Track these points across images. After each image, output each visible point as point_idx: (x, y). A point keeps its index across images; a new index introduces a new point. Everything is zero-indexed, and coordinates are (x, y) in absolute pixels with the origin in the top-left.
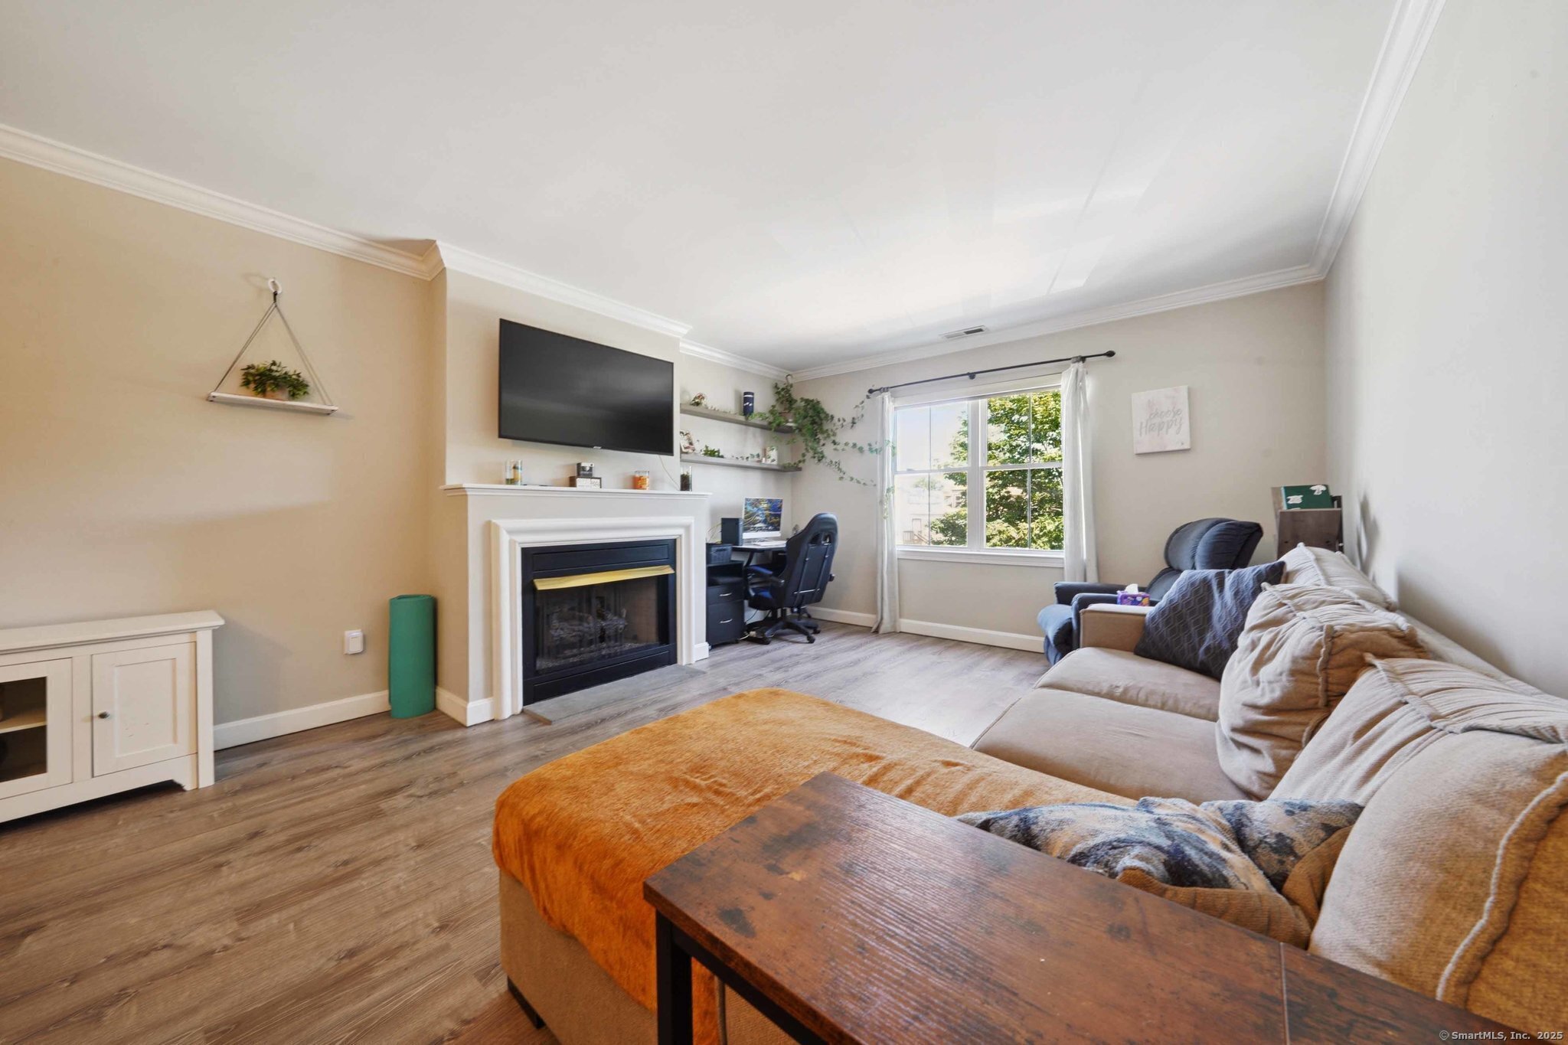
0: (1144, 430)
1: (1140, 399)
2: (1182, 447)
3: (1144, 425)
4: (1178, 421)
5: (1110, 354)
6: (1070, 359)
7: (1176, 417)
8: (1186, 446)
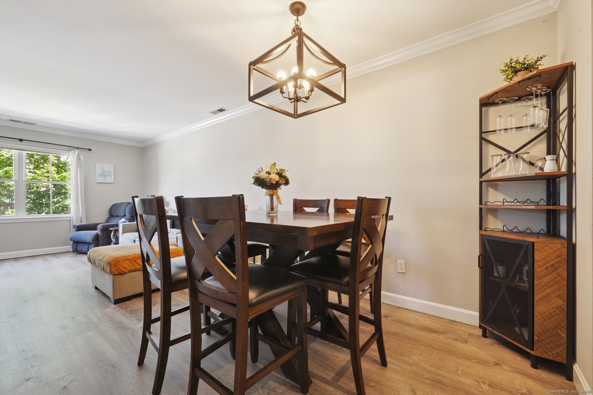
0: (100, 176)
1: (99, 166)
2: (111, 182)
3: (100, 174)
4: (110, 175)
5: (90, 150)
6: (75, 147)
7: (110, 173)
8: (113, 182)
